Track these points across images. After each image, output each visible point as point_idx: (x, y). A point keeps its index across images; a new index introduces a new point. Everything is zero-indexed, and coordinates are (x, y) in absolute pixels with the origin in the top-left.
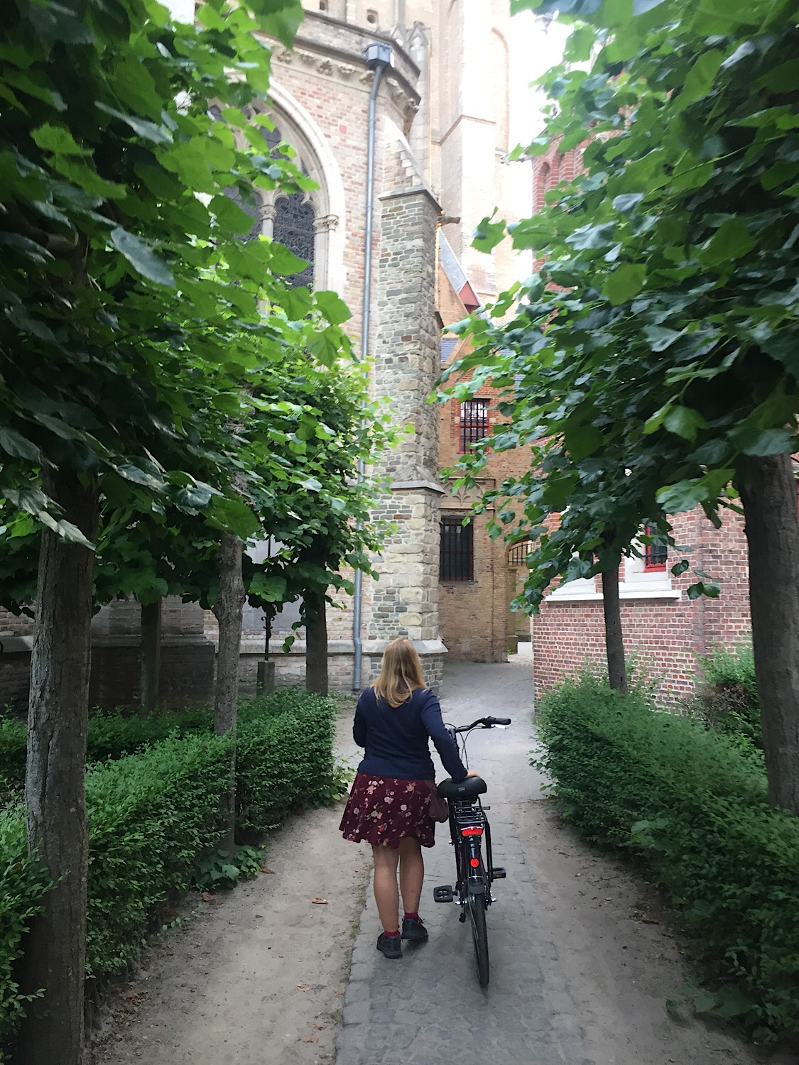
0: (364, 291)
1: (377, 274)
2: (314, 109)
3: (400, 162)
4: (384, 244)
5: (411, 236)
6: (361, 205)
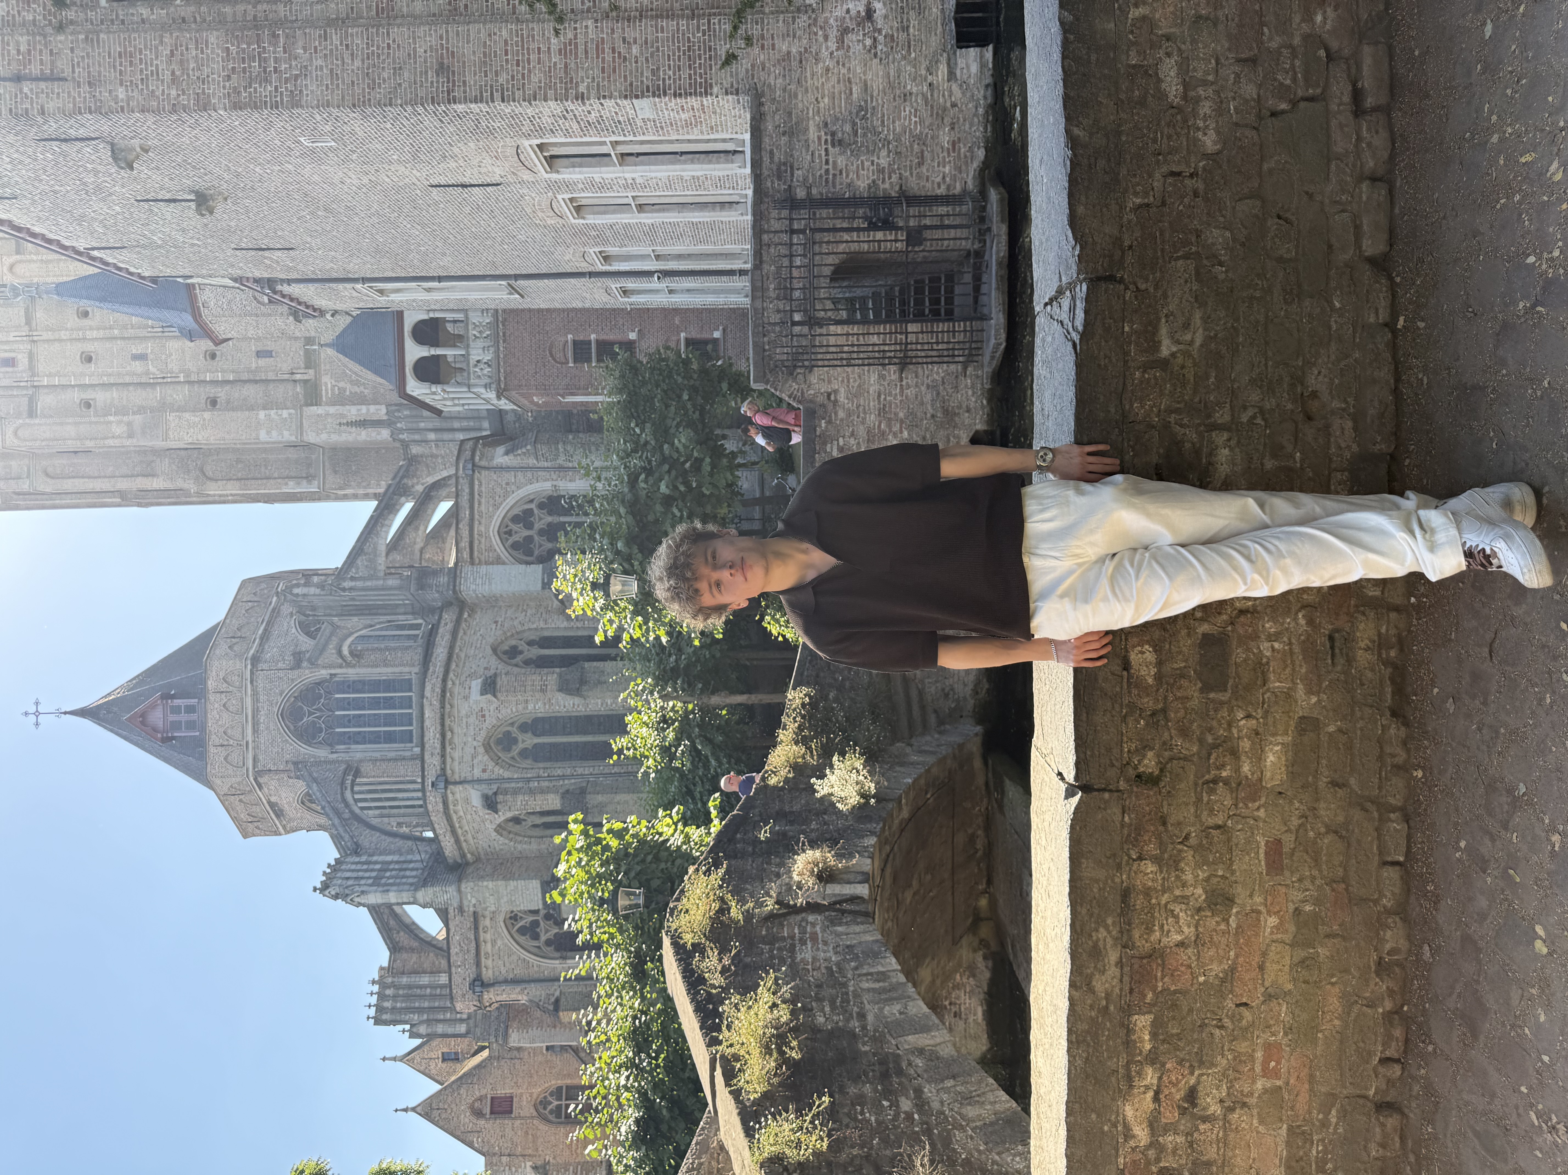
1: (576, 464)
2: (502, 499)
3: (518, 456)
6: (544, 474)
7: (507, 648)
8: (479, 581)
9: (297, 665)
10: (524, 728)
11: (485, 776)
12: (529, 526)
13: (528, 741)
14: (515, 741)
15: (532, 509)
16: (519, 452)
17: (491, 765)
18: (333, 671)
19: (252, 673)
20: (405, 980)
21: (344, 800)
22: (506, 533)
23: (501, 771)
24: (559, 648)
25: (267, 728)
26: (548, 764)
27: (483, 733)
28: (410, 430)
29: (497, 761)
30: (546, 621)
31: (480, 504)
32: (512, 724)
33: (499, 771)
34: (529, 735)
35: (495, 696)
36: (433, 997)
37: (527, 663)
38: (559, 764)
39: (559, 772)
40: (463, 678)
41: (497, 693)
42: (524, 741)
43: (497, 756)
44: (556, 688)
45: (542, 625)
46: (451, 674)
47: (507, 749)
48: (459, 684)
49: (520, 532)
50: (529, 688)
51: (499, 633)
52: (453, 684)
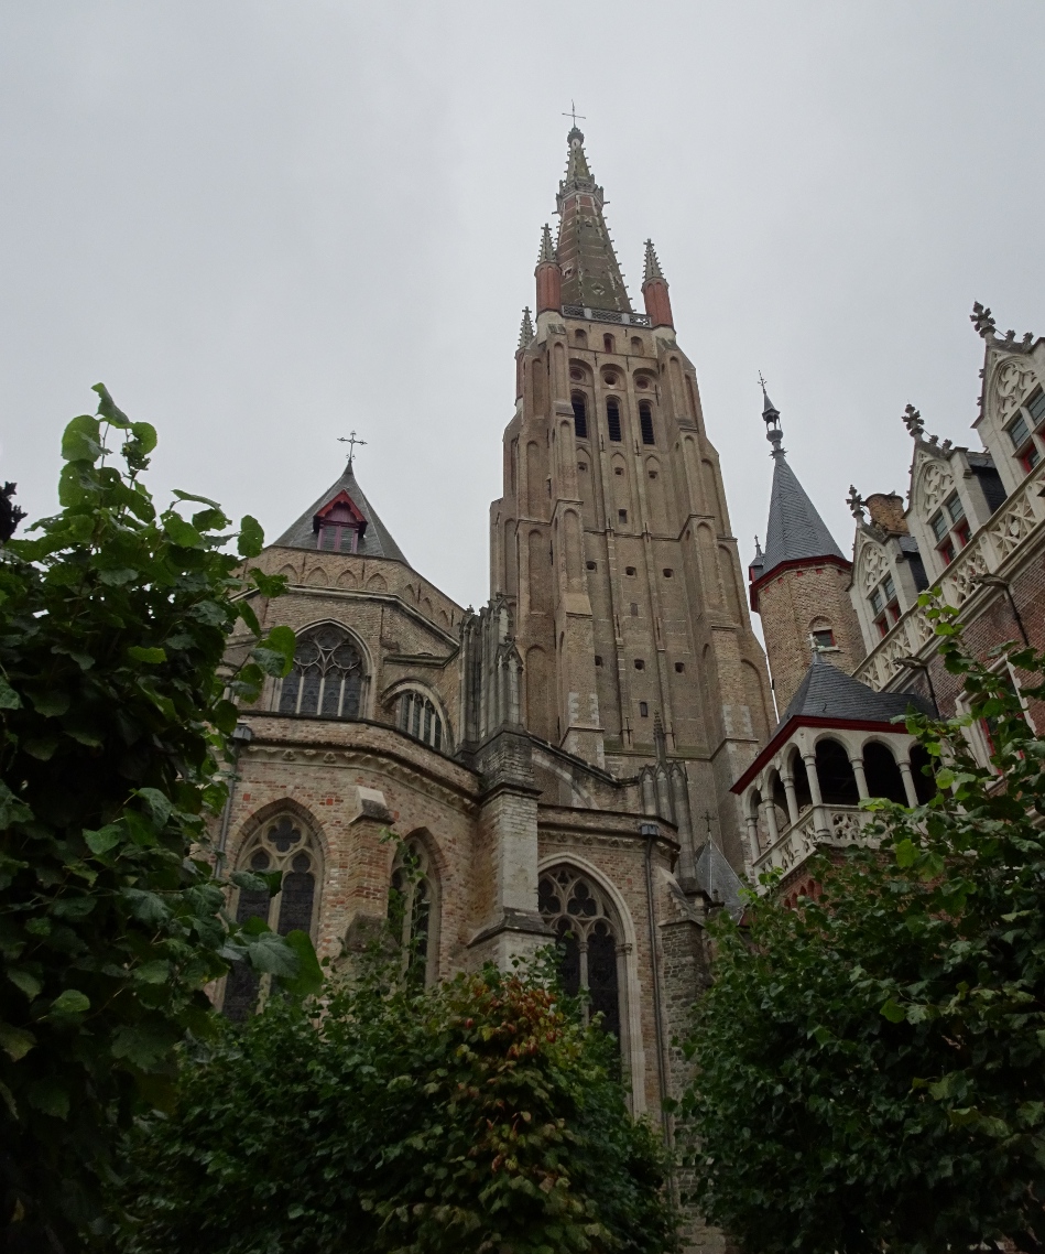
0: (654, 998)
2: (609, 871)
3: (671, 900)
4: (666, 958)
5: (684, 954)
6: (646, 932)
8: (517, 819)
9: (385, 644)
10: (302, 859)
11: (238, 799)
12: (574, 906)
13: (281, 865)
14: (283, 848)
15: (594, 913)
16: (675, 900)
17: (254, 807)
18: (373, 680)
19: (380, 601)
22: (563, 874)
23: (241, 822)
25: (316, 609)
27: (303, 800)
28: (655, 786)
29: (258, 818)
30: (450, 913)
31: (603, 842)
32: (310, 843)
33: (241, 818)
34: (291, 868)
35: (359, 820)
37: (398, 877)
40: (387, 781)
41: (362, 825)
42: (281, 859)
43: (265, 819)
44: (363, 912)
45: (446, 907)
46: (396, 765)
47: (273, 834)
48: (381, 775)
49: (565, 894)
50: (366, 868)
51: (441, 843)
52: (382, 766)
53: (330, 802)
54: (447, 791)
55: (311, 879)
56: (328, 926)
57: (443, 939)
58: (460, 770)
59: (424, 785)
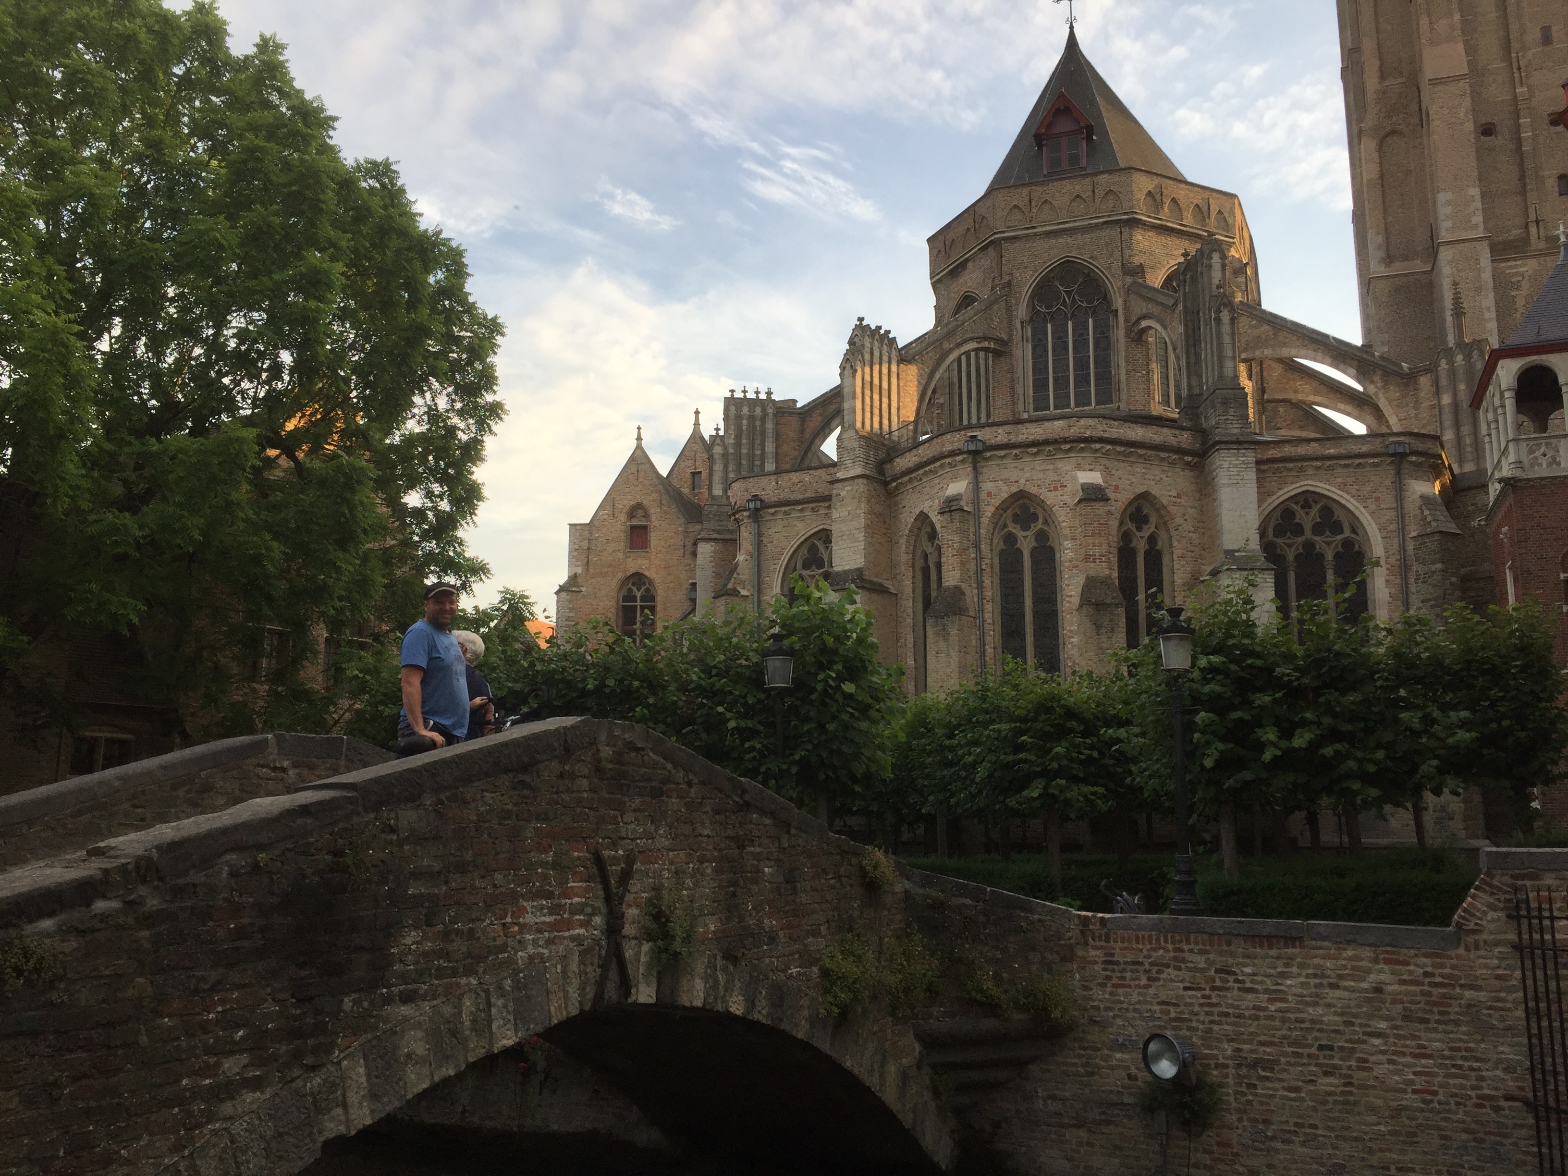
1: (1413, 588)
2: (1354, 492)
3: (1422, 512)
4: (1416, 567)
5: (1434, 562)
6: (1396, 546)
7: (1145, 511)
9: (1127, 271)
10: (1042, 536)
11: (983, 496)
12: (1318, 529)
13: (1026, 543)
14: (1026, 528)
15: (1342, 532)
16: (1426, 512)
17: (997, 502)
18: (1120, 313)
19: (1118, 221)
20: (770, 426)
21: (965, 341)
22: (1306, 501)
23: (989, 514)
24: (1146, 575)
25: (1050, 248)
26: (997, 568)
27: (1034, 490)
28: (1452, 372)
29: (1002, 508)
30: (1182, 557)
31: (1346, 466)
32: (1046, 522)
33: (988, 511)
34: (1034, 544)
35: (1080, 501)
36: (752, 457)
37: (1126, 537)
38: (997, 580)
39: (987, 582)
40: (1104, 461)
41: (1084, 504)
42: (1025, 537)
43: (1008, 508)
44: (1092, 573)
45: (1177, 553)
46: (1108, 447)
47: (1016, 519)
48: (1097, 458)
49: (1308, 519)
50: (1090, 540)
51: (1165, 501)
52: (1096, 451)
53: (1056, 489)
54: (1163, 455)
55: (1052, 551)
56: (1068, 585)
57: (1176, 578)
58: (1177, 432)
59: (1140, 456)
